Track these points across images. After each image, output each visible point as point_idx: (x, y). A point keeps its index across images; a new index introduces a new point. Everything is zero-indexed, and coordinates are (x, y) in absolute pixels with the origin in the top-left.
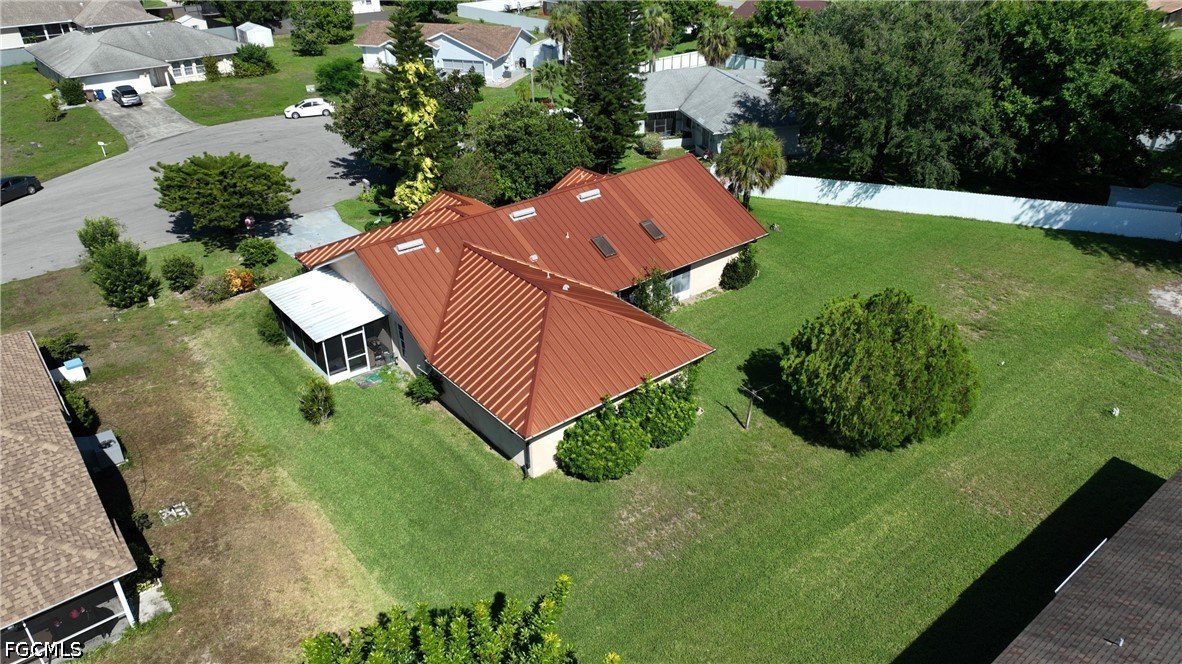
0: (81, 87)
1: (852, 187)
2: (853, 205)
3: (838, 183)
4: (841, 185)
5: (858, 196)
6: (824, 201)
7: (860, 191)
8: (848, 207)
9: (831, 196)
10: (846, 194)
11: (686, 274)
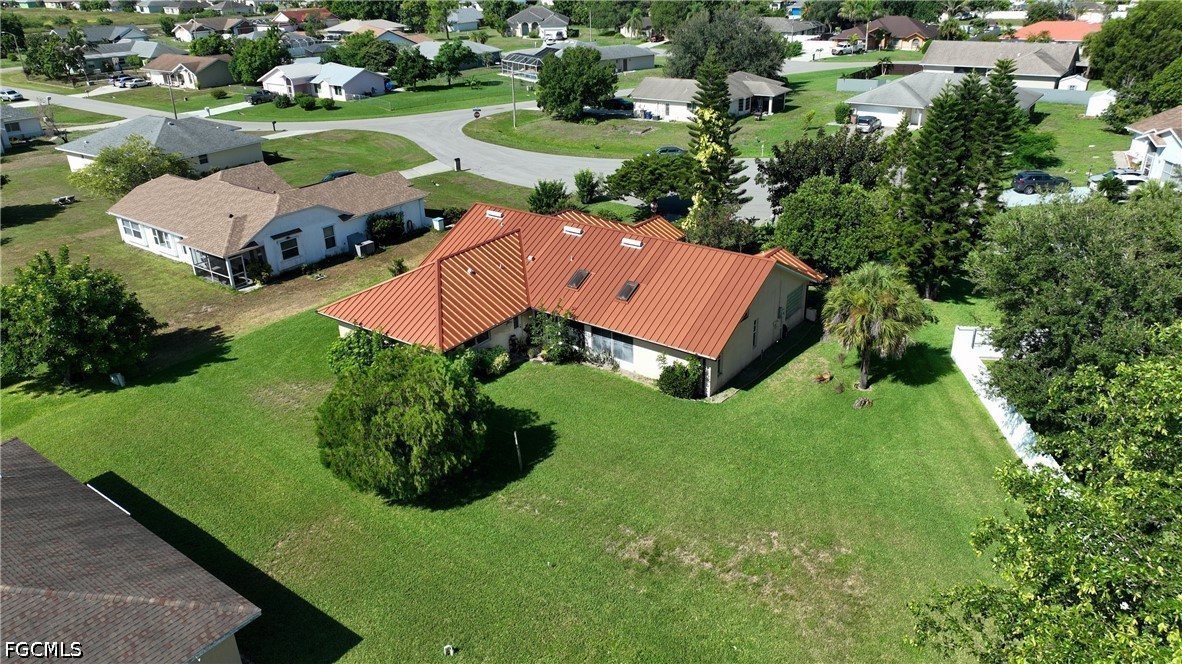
0: (852, 112)
11: (629, 346)
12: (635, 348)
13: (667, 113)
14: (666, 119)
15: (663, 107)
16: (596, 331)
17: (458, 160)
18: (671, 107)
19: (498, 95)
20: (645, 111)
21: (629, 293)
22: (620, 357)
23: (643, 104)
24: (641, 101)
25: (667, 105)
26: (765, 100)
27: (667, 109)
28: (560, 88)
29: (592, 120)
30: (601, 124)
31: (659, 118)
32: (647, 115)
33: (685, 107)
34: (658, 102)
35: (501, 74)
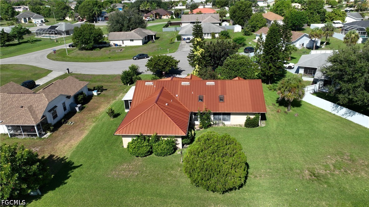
0: (181, 37)
1: (344, 110)
2: (344, 117)
3: (339, 107)
4: (340, 108)
5: (346, 114)
6: (333, 112)
7: (347, 112)
8: (342, 118)
9: (336, 111)
10: (342, 112)
11: (228, 116)
12: (231, 116)
13: (123, 44)
14: (123, 45)
15: (122, 42)
16: (215, 114)
17: (68, 69)
18: (124, 41)
19: (42, 45)
20: (115, 44)
21: (221, 99)
22: (225, 121)
23: (113, 42)
24: (112, 40)
25: (123, 41)
26: (152, 36)
27: (123, 42)
28: (85, 39)
29: (98, 49)
30: (101, 50)
31: (121, 45)
32: (116, 45)
33: (130, 41)
34: (119, 40)
35: (36, 37)
